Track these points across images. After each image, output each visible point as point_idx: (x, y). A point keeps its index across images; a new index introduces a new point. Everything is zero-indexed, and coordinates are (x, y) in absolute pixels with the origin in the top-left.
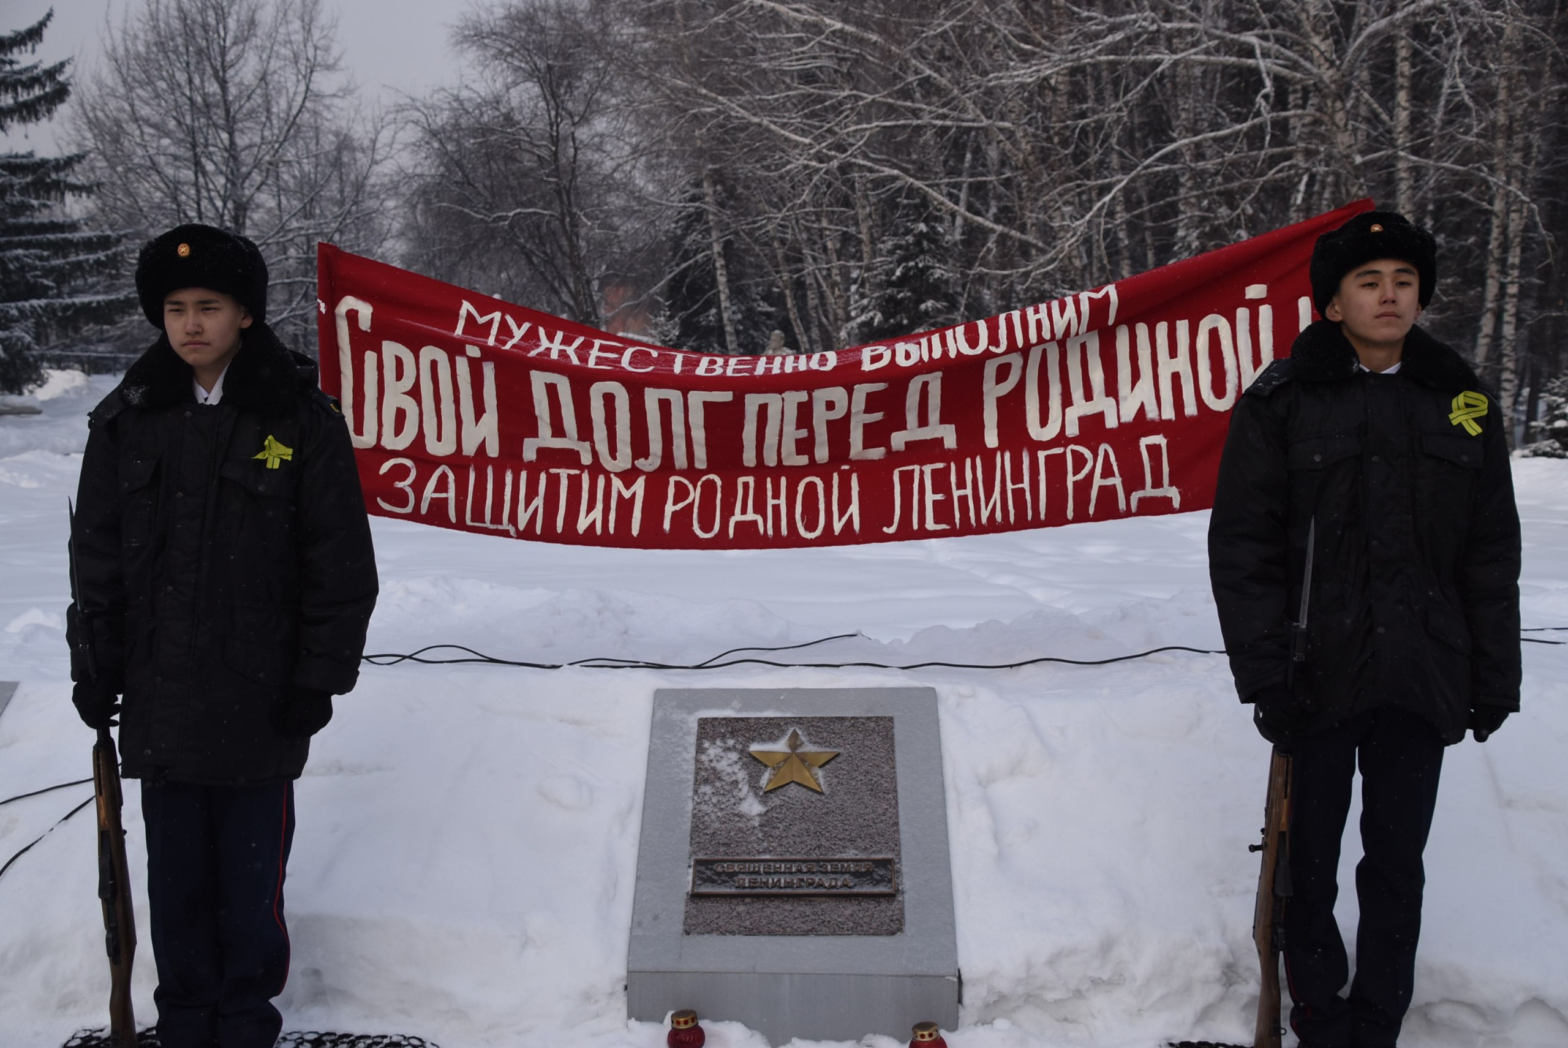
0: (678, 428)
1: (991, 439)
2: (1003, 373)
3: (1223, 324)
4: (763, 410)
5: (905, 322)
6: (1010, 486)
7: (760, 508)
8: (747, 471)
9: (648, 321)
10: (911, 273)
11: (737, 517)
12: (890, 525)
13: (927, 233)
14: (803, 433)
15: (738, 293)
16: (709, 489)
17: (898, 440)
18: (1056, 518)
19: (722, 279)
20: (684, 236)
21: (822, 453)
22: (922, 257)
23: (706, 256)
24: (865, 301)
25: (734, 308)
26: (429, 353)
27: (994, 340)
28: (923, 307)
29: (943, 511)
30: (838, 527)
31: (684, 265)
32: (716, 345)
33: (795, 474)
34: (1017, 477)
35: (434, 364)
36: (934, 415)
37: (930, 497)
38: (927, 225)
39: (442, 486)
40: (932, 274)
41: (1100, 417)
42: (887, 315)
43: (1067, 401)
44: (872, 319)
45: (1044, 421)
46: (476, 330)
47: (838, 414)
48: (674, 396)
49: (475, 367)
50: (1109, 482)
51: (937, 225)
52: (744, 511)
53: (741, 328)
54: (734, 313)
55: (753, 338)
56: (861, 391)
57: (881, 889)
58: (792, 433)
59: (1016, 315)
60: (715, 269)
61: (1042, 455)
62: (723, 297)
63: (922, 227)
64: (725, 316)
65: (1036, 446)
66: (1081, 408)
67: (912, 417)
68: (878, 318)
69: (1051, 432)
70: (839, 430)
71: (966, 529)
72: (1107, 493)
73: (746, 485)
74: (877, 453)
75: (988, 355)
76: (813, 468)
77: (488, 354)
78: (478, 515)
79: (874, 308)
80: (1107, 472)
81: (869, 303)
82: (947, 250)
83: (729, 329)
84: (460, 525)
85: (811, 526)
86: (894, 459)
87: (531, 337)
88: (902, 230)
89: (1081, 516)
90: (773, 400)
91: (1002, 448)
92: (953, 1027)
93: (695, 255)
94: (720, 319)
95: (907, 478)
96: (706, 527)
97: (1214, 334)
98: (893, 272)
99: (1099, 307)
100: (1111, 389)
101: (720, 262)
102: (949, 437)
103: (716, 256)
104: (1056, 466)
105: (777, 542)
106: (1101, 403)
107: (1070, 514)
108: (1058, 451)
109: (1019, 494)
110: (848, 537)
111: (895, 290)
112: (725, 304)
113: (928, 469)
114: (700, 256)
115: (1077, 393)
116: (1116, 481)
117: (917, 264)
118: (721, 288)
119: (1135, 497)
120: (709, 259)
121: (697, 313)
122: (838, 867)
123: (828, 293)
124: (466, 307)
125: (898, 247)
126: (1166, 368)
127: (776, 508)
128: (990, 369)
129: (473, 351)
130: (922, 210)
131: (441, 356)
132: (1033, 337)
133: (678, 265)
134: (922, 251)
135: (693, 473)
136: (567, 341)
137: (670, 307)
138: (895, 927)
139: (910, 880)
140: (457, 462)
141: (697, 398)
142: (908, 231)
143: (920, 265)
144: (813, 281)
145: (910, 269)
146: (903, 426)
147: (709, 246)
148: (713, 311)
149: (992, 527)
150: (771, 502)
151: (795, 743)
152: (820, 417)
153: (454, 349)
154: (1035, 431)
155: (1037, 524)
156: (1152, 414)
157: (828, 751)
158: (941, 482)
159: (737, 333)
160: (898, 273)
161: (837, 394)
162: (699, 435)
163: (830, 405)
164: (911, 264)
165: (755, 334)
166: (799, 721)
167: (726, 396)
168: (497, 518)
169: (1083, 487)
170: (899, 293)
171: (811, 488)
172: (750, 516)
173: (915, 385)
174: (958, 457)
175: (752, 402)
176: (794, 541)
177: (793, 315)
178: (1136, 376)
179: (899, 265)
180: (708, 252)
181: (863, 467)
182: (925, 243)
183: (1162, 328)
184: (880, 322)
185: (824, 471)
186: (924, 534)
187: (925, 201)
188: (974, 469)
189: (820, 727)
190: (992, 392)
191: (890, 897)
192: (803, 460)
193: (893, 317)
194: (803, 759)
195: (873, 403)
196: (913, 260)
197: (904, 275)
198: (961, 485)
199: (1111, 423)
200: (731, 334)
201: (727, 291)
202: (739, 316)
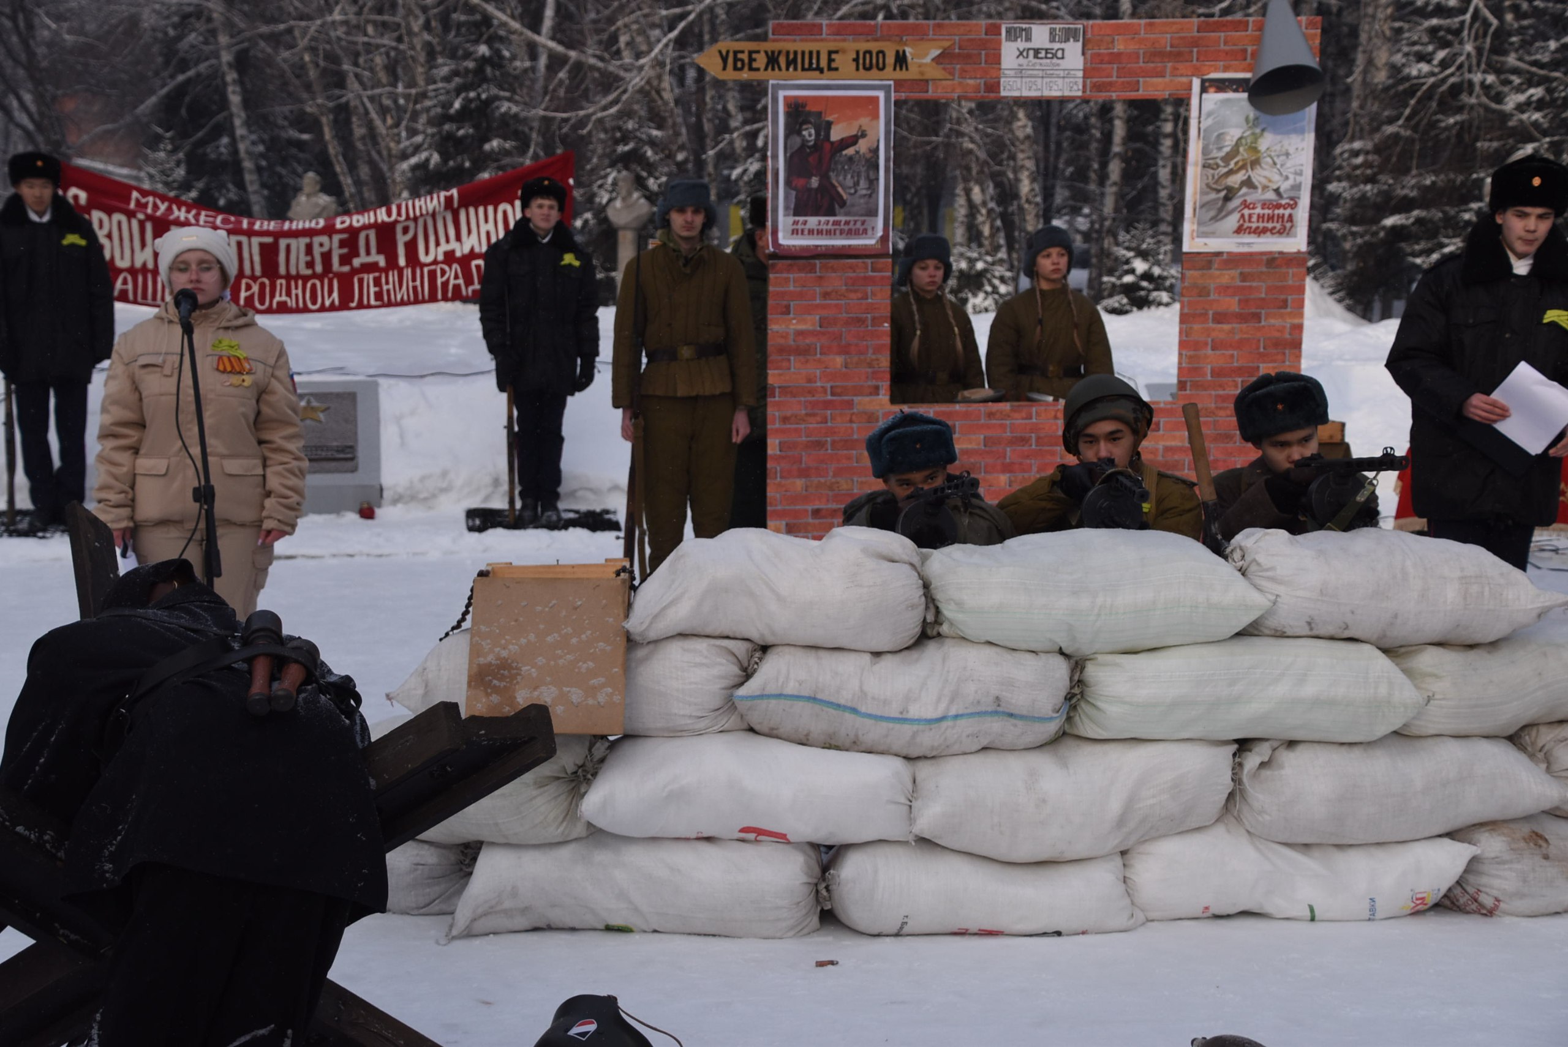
0: (246, 255)
1: (402, 262)
2: (406, 230)
3: (509, 208)
4: (288, 247)
5: (467, 164)
6: (411, 284)
7: (289, 294)
8: (281, 277)
9: (146, 158)
10: (473, 106)
11: (277, 299)
12: (352, 301)
13: (491, 58)
14: (309, 258)
15: (258, 119)
16: (262, 287)
17: (357, 262)
18: (433, 299)
19: (235, 99)
20: (179, 38)
21: (319, 268)
22: (485, 86)
23: (211, 66)
24: (419, 139)
25: (254, 137)
26: (117, 217)
27: (399, 214)
28: (487, 147)
29: (379, 296)
30: (327, 303)
31: (181, 78)
32: (230, 186)
33: (306, 279)
34: (414, 280)
35: (119, 223)
36: (373, 250)
37: (373, 290)
38: (491, 47)
39: (125, 282)
40: (498, 108)
41: (453, 252)
42: (445, 156)
43: (438, 244)
44: (427, 160)
45: (427, 253)
46: (142, 206)
47: (326, 249)
48: (244, 239)
49: (142, 225)
50: (457, 282)
51: (502, 47)
52: (281, 295)
53: (264, 163)
54: (254, 143)
55: (280, 177)
56: (336, 238)
57: (349, 456)
58: (303, 259)
59: (410, 203)
60: (225, 84)
61: (426, 270)
62: (237, 122)
63: (483, 49)
64: (242, 147)
65: (423, 266)
66: (444, 247)
67: (362, 251)
68: (436, 158)
69: (430, 259)
70: (327, 257)
71: (390, 304)
72: (457, 288)
73: (281, 285)
74: (346, 269)
75: (396, 222)
76: (314, 276)
77: (149, 218)
78: (145, 296)
79: (430, 147)
80: (456, 277)
81: (424, 140)
82: (516, 78)
83: (248, 164)
84: (135, 302)
85: (314, 302)
86: (355, 271)
87: (169, 210)
88: (460, 52)
89: (445, 299)
90: (293, 242)
91: (407, 266)
92: (379, 506)
93: (196, 64)
94: (235, 152)
95: (361, 281)
96: (262, 302)
97: (505, 213)
98: (451, 105)
99: (449, 200)
100: (458, 238)
101: (231, 76)
102: (382, 261)
103: (225, 68)
104: (432, 275)
105: (297, 311)
106: (454, 245)
107: (440, 296)
108: (433, 267)
109: (415, 288)
110: (333, 308)
111: (454, 126)
112: (240, 131)
113: (371, 276)
114: (202, 67)
115: (442, 240)
116: (461, 281)
117: (479, 95)
118: (234, 109)
119: (470, 289)
120: (216, 74)
121: (202, 143)
122: (328, 448)
123: (378, 122)
124: (135, 194)
125: (455, 73)
126: (484, 228)
127: (297, 295)
128: (399, 229)
129: (141, 216)
130: (484, 29)
131: (123, 218)
132: (418, 213)
133: (172, 77)
134: (485, 80)
135: (254, 278)
136: (188, 212)
137: (172, 139)
138: (354, 470)
139: (362, 453)
140: (132, 271)
141: (256, 241)
142: (467, 55)
143: (484, 96)
144: (357, 103)
145: (471, 101)
146: (357, 255)
147: (216, 55)
148: (225, 140)
149: (402, 303)
150: (294, 292)
151: (309, 402)
152: (317, 251)
153: (130, 215)
154: (423, 258)
155: (424, 301)
156: (477, 250)
157: (324, 406)
158: (377, 282)
159: (259, 169)
160: (457, 105)
161: (325, 239)
162: (257, 259)
163: (321, 245)
164: (472, 94)
165: (283, 172)
166: (311, 394)
167: (269, 240)
168: (154, 298)
169: (445, 284)
170: (459, 129)
171: (314, 286)
172: (284, 298)
173: (362, 236)
174: (386, 270)
175: (283, 243)
176: (306, 310)
177: (333, 149)
178: (469, 232)
179: (458, 96)
180: (213, 61)
181: (340, 276)
182: (488, 70)
183: (481, 210)
184: (437, 165)
185: (320, 278)
186: (369, 307)
187: (487, 20)
188: (393, 276)
189: (319, 396)
190: (401, 240)
191: (352, 459)
192: (309, 272)
193: (454, 159)
194: (314, 409)
195: (342, 244)
196: (474, 90)
197: (464, 108)
198: (387, 283)
199: (458, 254)
200: (250, 172)
201: (243, 115)
202: (261, 148)
